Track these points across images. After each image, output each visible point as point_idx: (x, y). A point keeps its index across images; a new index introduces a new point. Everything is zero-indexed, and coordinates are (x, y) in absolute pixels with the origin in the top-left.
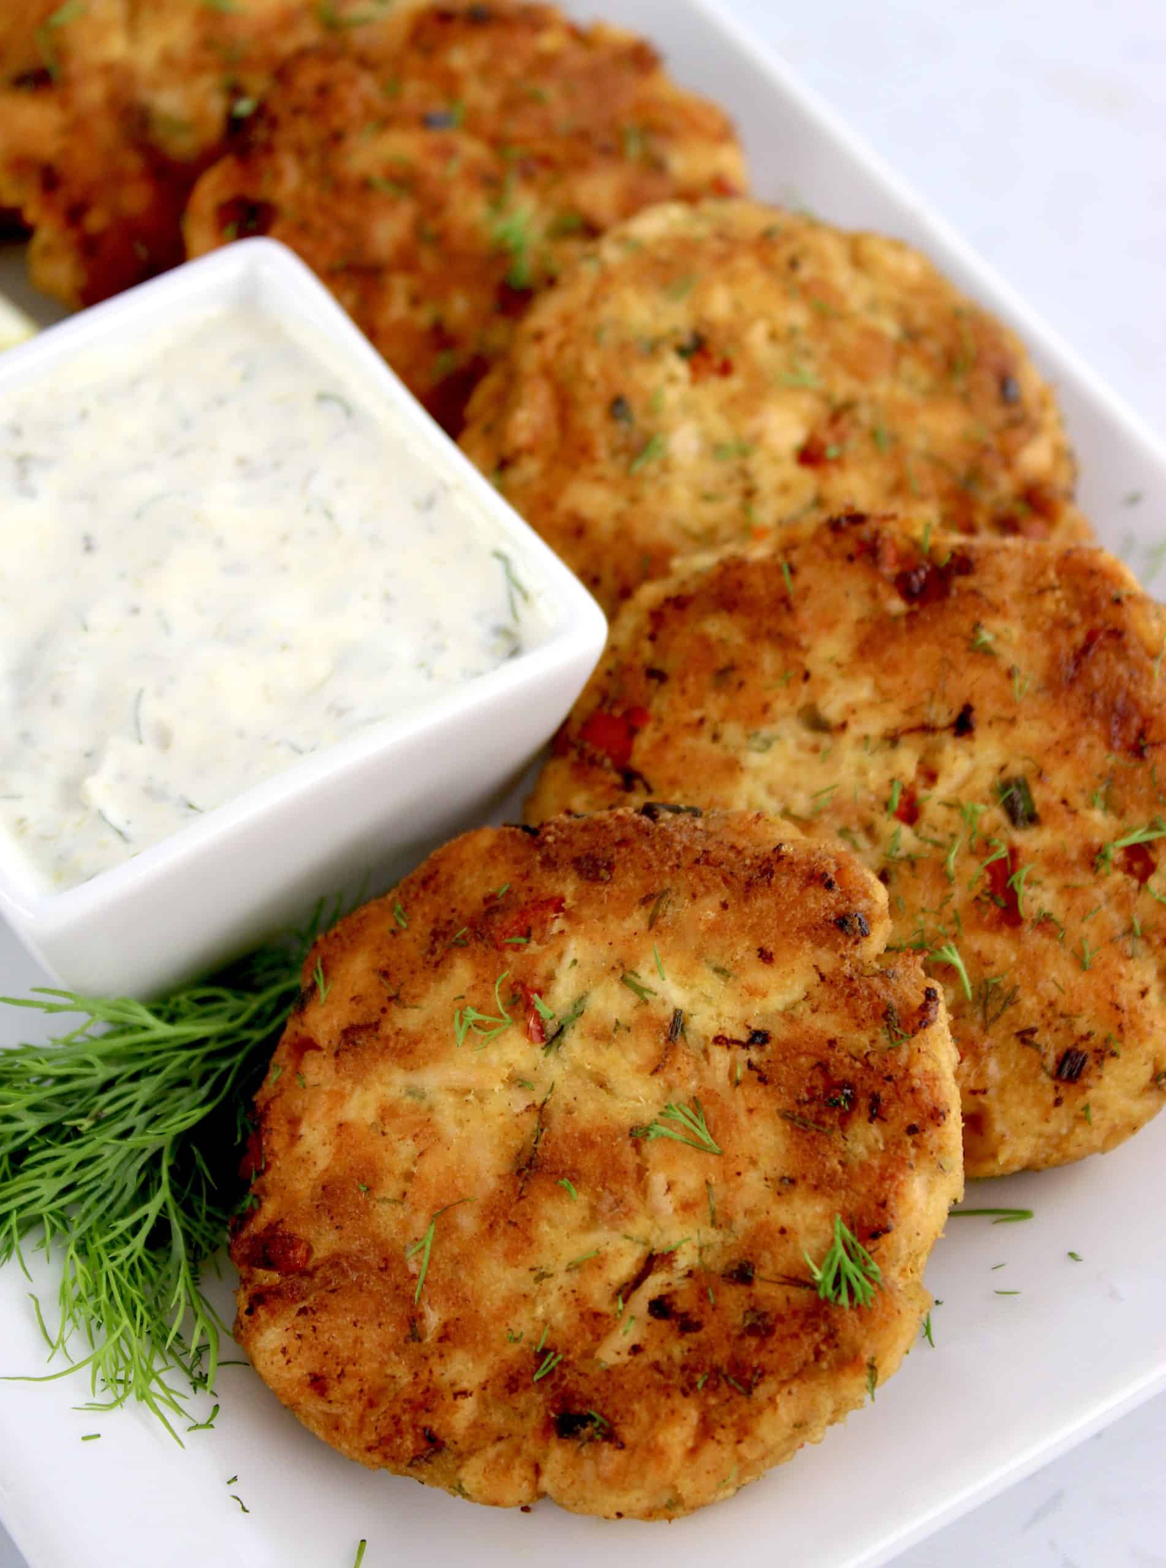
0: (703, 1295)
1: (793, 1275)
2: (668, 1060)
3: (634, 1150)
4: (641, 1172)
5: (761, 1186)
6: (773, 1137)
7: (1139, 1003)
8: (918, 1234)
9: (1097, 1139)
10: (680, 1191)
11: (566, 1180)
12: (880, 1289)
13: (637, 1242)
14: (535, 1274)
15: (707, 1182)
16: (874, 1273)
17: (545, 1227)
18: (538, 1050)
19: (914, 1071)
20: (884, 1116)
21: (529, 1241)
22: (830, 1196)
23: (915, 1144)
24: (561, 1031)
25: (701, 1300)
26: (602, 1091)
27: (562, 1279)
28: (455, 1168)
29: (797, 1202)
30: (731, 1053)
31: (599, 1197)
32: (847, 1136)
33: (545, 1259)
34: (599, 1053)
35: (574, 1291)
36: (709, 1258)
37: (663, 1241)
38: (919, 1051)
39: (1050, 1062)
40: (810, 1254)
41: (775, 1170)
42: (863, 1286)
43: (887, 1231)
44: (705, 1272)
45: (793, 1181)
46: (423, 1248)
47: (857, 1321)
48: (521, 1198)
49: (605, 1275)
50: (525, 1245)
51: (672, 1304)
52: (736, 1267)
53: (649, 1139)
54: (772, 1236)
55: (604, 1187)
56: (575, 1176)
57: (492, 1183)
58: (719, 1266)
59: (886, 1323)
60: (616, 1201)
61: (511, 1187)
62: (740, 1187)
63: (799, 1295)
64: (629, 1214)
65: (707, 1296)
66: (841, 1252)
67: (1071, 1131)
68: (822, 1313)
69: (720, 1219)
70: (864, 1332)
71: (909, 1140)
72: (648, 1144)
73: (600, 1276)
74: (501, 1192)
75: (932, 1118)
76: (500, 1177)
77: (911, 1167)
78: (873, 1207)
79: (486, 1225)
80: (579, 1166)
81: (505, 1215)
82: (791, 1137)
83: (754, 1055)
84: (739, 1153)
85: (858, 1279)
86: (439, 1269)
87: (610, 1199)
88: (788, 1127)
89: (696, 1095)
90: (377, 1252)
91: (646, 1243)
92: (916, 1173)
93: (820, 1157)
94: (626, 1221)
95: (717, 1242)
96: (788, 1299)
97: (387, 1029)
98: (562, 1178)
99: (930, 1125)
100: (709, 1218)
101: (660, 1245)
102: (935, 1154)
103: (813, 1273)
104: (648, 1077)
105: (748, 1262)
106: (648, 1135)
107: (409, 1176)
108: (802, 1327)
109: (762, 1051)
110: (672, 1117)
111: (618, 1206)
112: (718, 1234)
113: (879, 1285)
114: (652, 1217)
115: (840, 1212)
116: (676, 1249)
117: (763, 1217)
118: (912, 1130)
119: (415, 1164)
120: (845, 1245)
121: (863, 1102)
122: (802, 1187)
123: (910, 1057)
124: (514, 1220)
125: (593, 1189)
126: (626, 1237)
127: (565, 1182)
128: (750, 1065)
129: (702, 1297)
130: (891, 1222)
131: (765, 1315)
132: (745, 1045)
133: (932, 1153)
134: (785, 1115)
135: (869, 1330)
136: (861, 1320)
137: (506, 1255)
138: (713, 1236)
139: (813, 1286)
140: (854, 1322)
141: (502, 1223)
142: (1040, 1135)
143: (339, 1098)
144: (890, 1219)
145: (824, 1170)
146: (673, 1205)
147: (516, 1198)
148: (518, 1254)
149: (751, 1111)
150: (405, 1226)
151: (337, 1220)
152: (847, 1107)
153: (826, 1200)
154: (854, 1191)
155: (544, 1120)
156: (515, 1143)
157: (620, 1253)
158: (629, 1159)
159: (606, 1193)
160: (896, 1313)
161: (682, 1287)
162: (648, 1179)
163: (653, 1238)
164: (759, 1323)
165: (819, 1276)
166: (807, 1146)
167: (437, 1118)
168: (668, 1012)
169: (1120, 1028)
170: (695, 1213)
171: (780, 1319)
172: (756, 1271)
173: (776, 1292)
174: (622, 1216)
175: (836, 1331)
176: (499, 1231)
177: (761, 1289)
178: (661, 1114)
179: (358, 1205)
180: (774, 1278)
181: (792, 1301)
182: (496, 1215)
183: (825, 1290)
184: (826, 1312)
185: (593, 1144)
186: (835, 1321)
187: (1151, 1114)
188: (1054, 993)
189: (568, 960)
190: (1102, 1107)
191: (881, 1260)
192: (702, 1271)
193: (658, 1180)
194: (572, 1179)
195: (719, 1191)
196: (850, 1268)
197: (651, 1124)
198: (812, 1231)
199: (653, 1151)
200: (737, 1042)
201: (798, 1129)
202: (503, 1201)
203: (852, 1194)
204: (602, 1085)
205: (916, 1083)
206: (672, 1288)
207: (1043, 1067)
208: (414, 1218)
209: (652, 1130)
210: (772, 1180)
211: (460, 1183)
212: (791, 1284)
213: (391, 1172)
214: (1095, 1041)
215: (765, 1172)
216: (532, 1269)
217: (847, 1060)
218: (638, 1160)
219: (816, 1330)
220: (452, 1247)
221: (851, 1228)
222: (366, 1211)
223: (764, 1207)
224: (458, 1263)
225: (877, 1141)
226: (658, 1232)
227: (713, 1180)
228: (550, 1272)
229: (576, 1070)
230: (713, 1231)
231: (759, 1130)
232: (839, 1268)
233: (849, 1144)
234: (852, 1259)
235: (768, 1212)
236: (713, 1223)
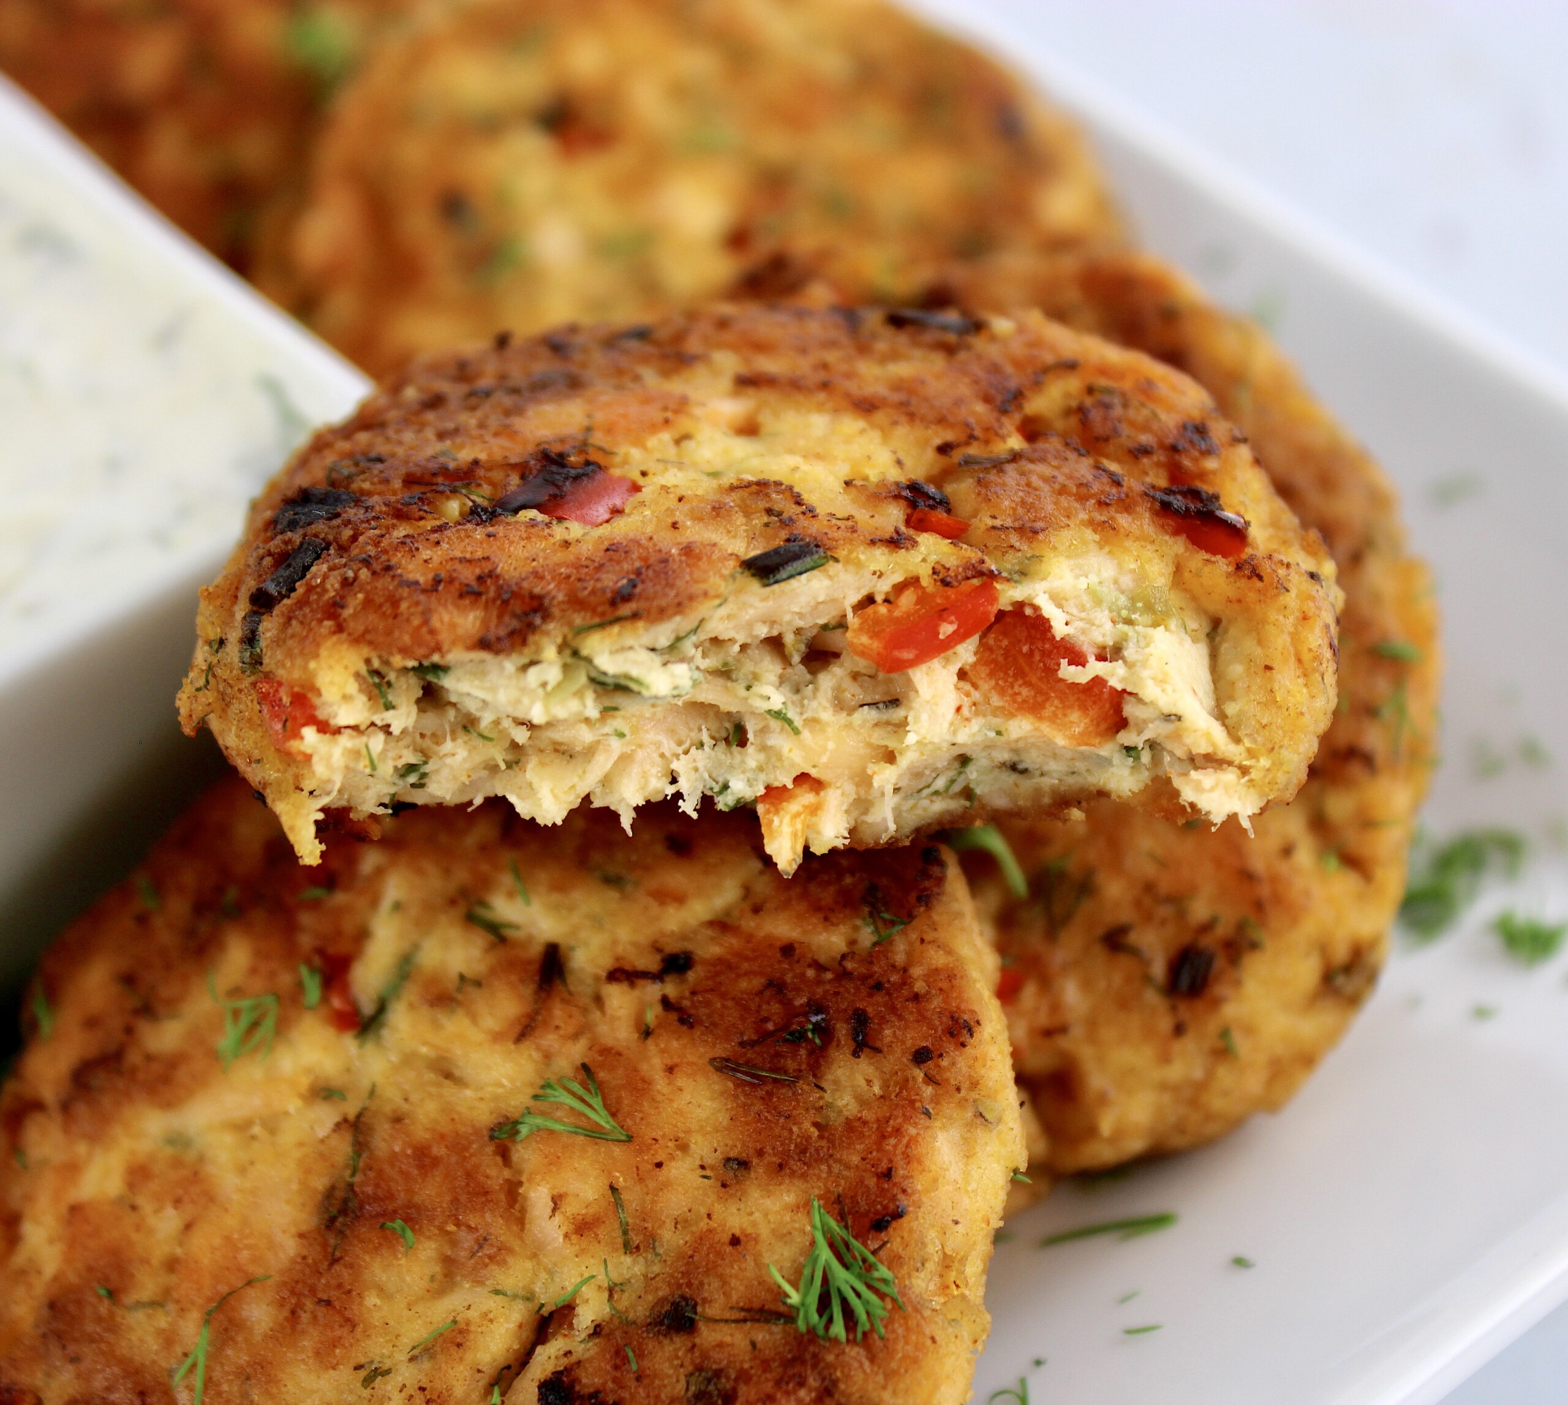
0: (619, 1358)
1: (756, 1305)
2: (540, 1018)
3: (499, 1159)
4: (513, 1192)
5: (694, 1179)
6: (709, 1104)
7: (1283, 867)
8: (956, 1223)
9: (1253, 1083)
10: (571, 1208)
11: (399, 1222)
12: (897, 1307)
13: (515, 1297)
14: (363, 1373)
15: (613, 1189)
16: (884, 1281)
17: (372, 1299)
18: (349, 1043)
19: (916, 971)
20: (878, 1044)
21: (351, 1323)
22: (804, 1176)
23: (930, 1079)
24: (382, 1007)
25: (616, 1367)
26: (447, 1082)
27: (407, 1374)
28: (236, 1236)
29: (755, 1194)
30: (636, 993)
31: (454, 1243)
32: (824, 1085)
33: (375, 1349)
34: (436, 1025)
35: (422, 1389)
36: (624, 1301)
37: (554, 1289)
38: (922, 941)
39: (1159, 969)
40: (780, 1270)
41: (716, 1151)
42: (866, 1303)
43: (898, 1215)
44: (621, 1322)
45: (744, 1164)
46: (194, 1366)
47: (867, 1364)
48: (335, 1261)
49: (469, 1356)
50: (344, 1332)
51: (576, 1380)
52: (667, 1307)
53: (519, 1138)
54: (720, 1254)
55: (458, 1224)
56: (414, 1215)
57: (289, 1247)
58: (641, 1312)
59: (915, 1361)
60: (477, 1241)
61: (318, 1248)
62: (666, 1185)
63: (768, 1336)
64: (499, 1256)
65: (626, 1359)
66: (825, 1254)
67: (1210, 1075)
68: (808, 1356)
69: (636, 1239)
70: (880, 1378)
71: (919, 1074)
72: (519, 1147)
73: (461, 1359)
74: (304, 1258)
75: (952, 1035)
76: (301, 1236)
77: (928, 1114)
78: (871, 1182)
79: (286, 1313)
80: (417, 1199)
81: (313, 1290)
82: (736, 1097)
83: (670, 988)
84: (658, 1134)
85: (858, 1295)
86: (219, 1394)
87: (467, 1240)
88: (730, 1085)
89: (586, 1060)
90: (129, 1385)
91: (529, 1297)
92: (938, 1124)
93: (782, 1120)
94: (493, 1267)
95: (634, 1276)
96: (753, 1344)
97: (134, 1057)
98: (393, 1220)
99: (949, 1046)
100: (620, 1240)
101: (549, 1296)
102: (963, 1092)
103: (787, 1296)
104: (513, 1047)
105: (683, 1297)
106: (517, 1132)
107: (172, 1265)
108: (778, 1383)
109: (683, 981)
110: (552, 1099)
111: (481, 1247)
112: (635, 1262)
113: (894, 1300)
114: (534, 1256)
115: (820, 1197)
116: (574, 1299)
117: (703, 1224)
118: (921, 1056)
119: (181, 1244)
120: (832, 1245)
121: (842, 1030)
122: (759, 1169)
123: (909, 954)
124: (325, 1297)
125: (441, 1229)
126: (497, 1292)
127: (398, 1224)
128: (665, 1002)
129: (618, 1361)
130: (903, 1201)
131: (718, 1373)
132: (658, 977)
133: (958, 1089)
134: (724, 1066)
135: (888, 1376)
136: (872, 1359)
137: (317, 1354)
138: (629, 1267)
139: (788, 1316)
140: (861, 1365)
141: (309, 1304)
142: (1164, 1087)
143: (72, 1170)
144: (900, 1196)
145: (791, 1139)
146: (564, 1229)
147: (327, 1263)
148: (335, 1346)
149: (670, 1070)
150: (169, 1339)
151: (72, 1348)
152: (817, 1041)
153: (798, 1183)
154: (839, 1161)
155: (361, 1139)
156: (320, 1183)
157: (488, 1318)
158: (495, 1174)
159: (463, 1234)
160: (929, 1342)
161: (587, 1355)
162: (525, 1199)
163: (538, 1288)
164: (711, 1387)
165: (794, 1298)
166: (759, 1106)
167: (210, 1169)
168: (535, 951)
169: (1259, 906)
170: (597, 1235)
171: (744, 1376)
172: (699, 1309)
173: (732, 1335)
174: (487, 1260)
175: (835, 1383)
176: (305, 1317)
177: (708, 1335)
178: (536, 1097)
179: (99, 1320)
180: (727, 1315)
181: (758, 1346)
182: (299, 1295)
183: (806, 1318)
184: (815, 1356)
185: (436, 1162)
186: (829, 1366)
187: (1331, 1038)
188: (1149, 870)
189: (386, 903)
190: (1250, 1030)
191: (895, 1262)
192: (616, 1321)
193: (538, 1196)
194: (408, 1220)
195: (632, 1197)
196: (843, 1277)
197: (523, 1115)
198: (782, 1236)
199: (526, 1155)
200: (644, 975)
201: (744, 1083)
202: (307, 1270)
203: (836, 1168)
204: (448, 1075)
205: (920, 986)
206: (573, 1359)
207: (1147, 979)
208: (181, 1322)
209: (521, 1123)
210: (712, 1168)
211: (244, 1256)
212: (753, 1320)
213: (146, 1261)
214: (1222, 930)
215: (701, 1159)
216: (358, 1368)
217: (810, 973)
218: (507, 1173)
219: (802, 1384)
220: (237, 1356)
221: (841, 1217)
222: (112, 1326)
223: (703, 1211)
224: (248, 1378)
225: (869, 1082)
226: (543, 1276)
227: (620, 1181)
228: (386, 1367)
229: (408, 1059)
230: (628, 1260)
231: (687, 1096)
232: (825, 1280)
233: (828, 1097)
234: (846, 1267)
235: (709, 1216)
236: (629, 1248)
